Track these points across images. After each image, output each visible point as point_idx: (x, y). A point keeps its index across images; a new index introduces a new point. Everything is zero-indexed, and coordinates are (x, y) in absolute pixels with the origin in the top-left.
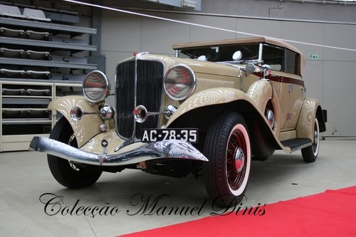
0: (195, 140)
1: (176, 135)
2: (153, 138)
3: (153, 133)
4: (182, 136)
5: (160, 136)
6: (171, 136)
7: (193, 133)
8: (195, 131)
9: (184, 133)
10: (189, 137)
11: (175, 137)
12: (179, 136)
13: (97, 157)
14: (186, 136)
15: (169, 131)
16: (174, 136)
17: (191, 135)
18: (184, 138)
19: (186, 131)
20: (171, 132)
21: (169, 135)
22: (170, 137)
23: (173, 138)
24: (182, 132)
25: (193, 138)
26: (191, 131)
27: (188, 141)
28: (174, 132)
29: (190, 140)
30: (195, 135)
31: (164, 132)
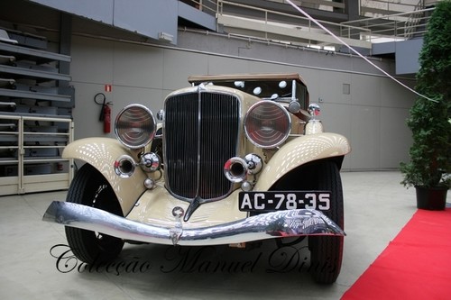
0: (327, 208)
1: (297, 201)
2: (259, 205)
3: (259, 198)
4: (308, 202)
5: (270, 201)
6: (290, 201)
7: (324, 197)
8: (328, 195)
9: (311, 198)
10: (318, 203)
11: (295, 204)
12: (301, 201)
13: (167, 232)
14: (313, 202)
15: (286, 195)
16: (293, 201)
17: (321, 200)
18: (311, 205)
19: (314, 196)
20: (289, 196)
21: (286, 200)
22: (288, 204)
23: (291, 204)
24: (307, 196)
25: (324, 204)
26: (321, 196)
27: (317, 209)
28: (294, 196)
29: (321, 207)
30: (328, 201)
31: (276, 196)
